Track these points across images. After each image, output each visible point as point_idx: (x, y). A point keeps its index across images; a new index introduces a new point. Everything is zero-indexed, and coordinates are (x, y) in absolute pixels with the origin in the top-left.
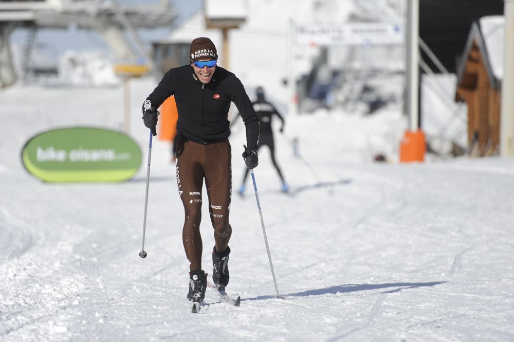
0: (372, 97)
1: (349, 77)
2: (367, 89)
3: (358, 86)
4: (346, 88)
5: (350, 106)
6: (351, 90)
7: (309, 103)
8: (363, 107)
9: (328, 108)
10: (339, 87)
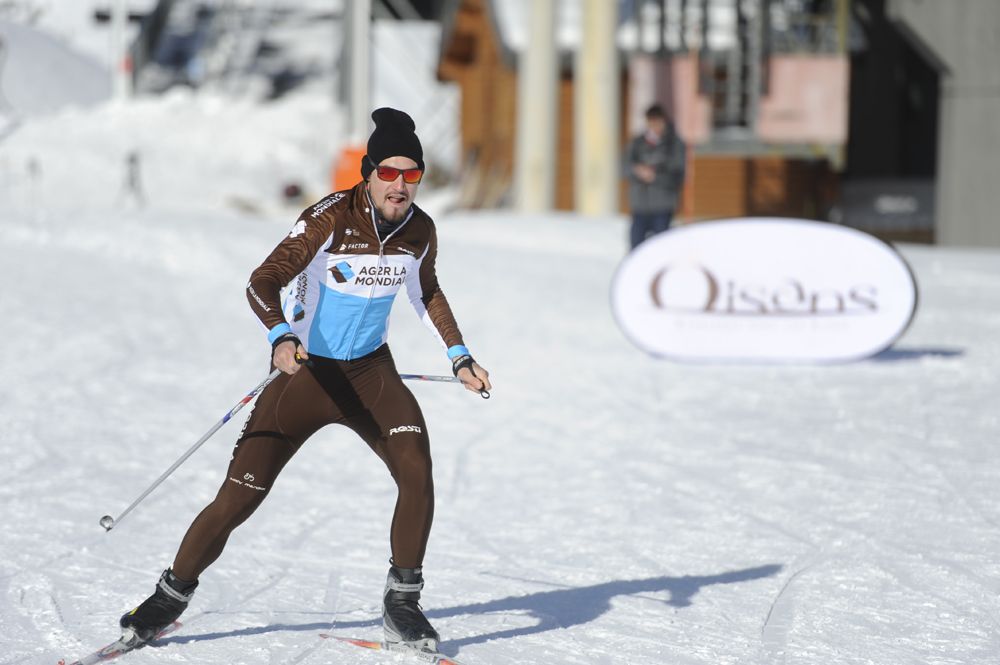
0: (275, 65)
1: (232, 20)
2: (265, 49)
3: (249, 42)
4: (226, 45)
5: (234, 82)
6: (236, 48)
7: (152, 74)
8: (259, 85)
9: (191, 85)
10: (212, 43)
